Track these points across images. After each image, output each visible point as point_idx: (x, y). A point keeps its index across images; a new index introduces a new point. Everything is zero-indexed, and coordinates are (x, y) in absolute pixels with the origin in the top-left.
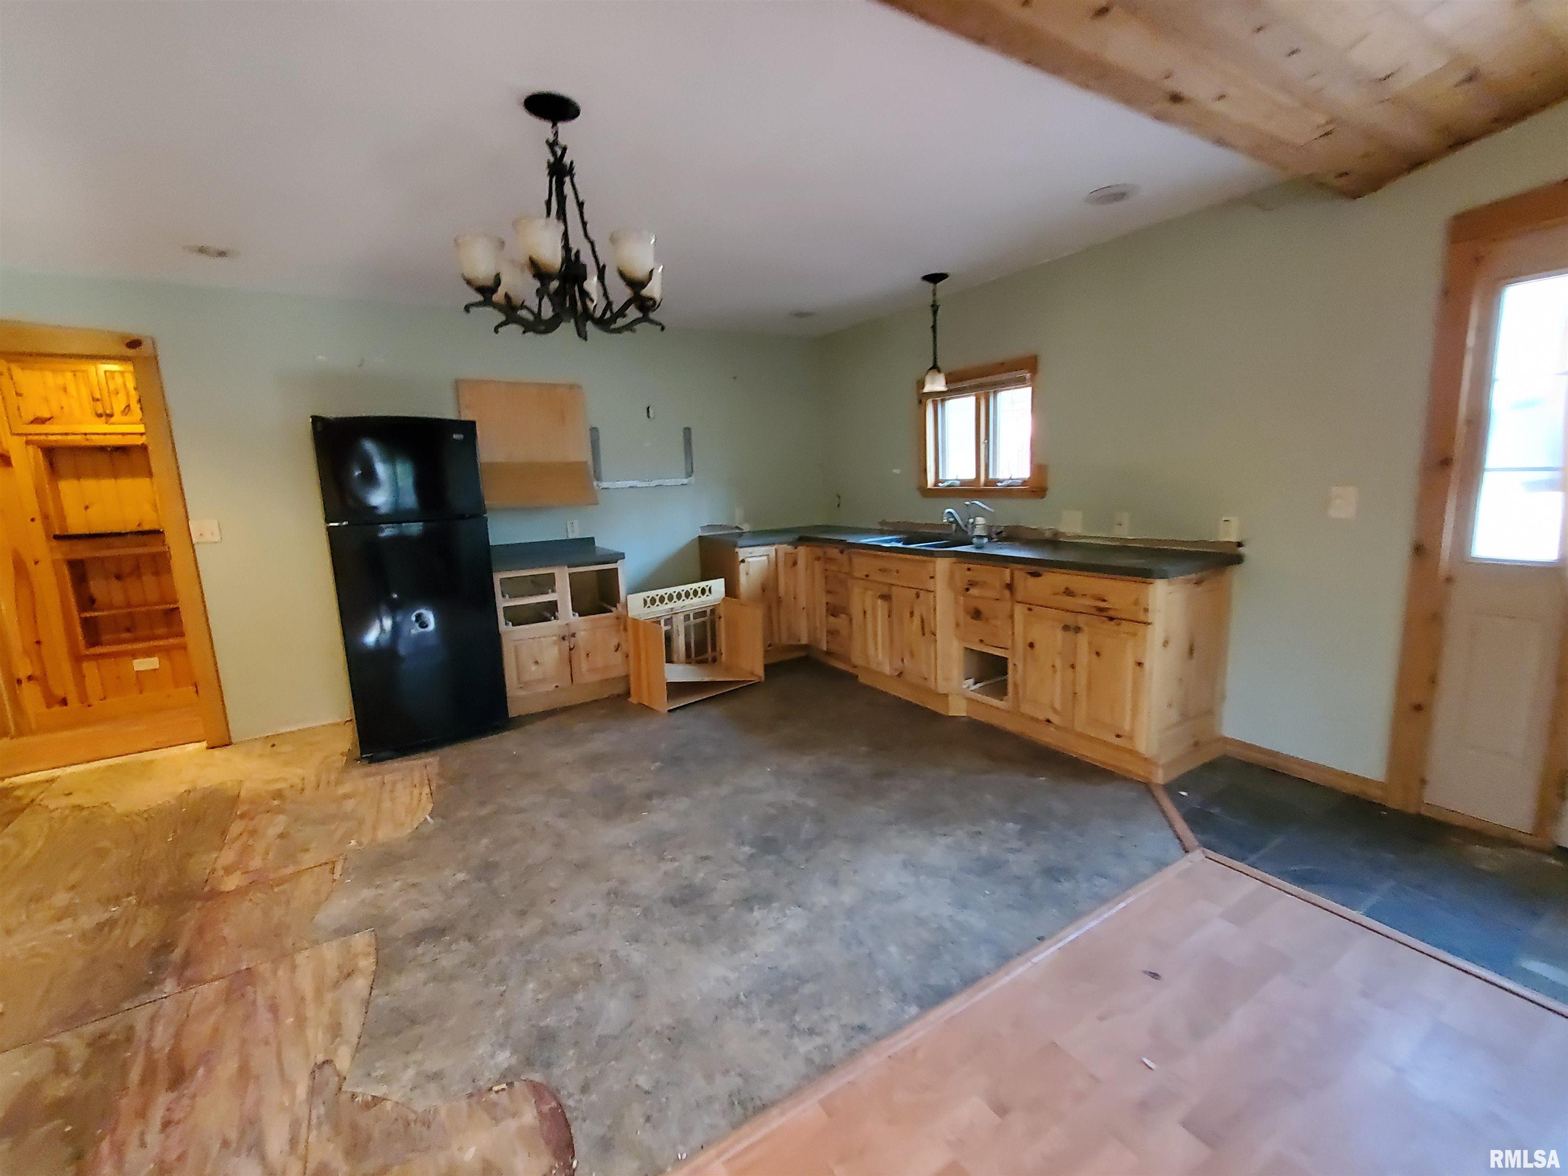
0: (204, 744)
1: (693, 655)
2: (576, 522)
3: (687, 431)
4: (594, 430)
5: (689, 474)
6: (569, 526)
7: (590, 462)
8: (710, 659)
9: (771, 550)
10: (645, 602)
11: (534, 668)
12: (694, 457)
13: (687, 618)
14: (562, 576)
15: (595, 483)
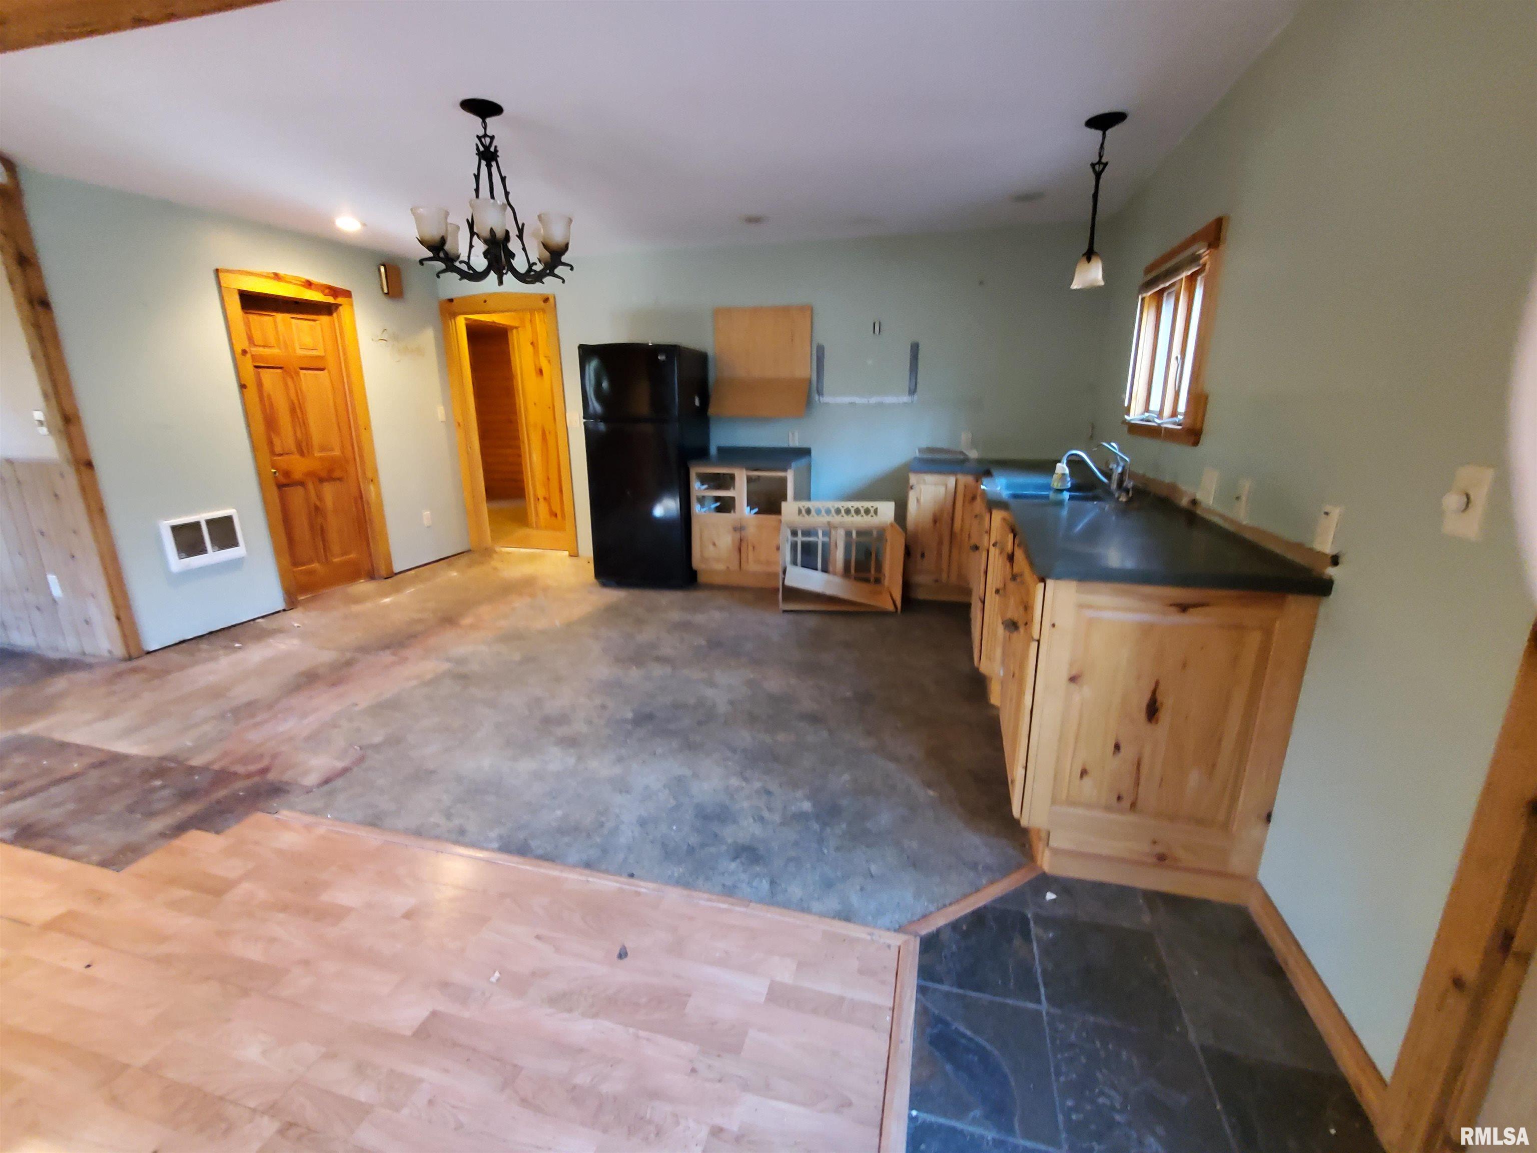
0: (567, 553)
1: (853, 571)
2: (796, 434)
3: (915, 349)
4: (821, 350)
5: (912, 391)
6: (790, 435)
7: (814, 378)
8: (872, 579)
9: (951, 481)
10: (800, 512)
11: (711, 547)
12: (919, 375)
13: (848, 534)
14: (741, 477)
15: (817, 397)
